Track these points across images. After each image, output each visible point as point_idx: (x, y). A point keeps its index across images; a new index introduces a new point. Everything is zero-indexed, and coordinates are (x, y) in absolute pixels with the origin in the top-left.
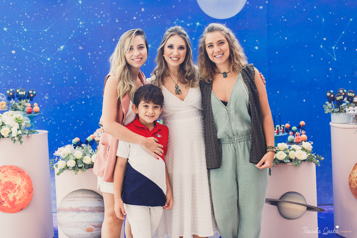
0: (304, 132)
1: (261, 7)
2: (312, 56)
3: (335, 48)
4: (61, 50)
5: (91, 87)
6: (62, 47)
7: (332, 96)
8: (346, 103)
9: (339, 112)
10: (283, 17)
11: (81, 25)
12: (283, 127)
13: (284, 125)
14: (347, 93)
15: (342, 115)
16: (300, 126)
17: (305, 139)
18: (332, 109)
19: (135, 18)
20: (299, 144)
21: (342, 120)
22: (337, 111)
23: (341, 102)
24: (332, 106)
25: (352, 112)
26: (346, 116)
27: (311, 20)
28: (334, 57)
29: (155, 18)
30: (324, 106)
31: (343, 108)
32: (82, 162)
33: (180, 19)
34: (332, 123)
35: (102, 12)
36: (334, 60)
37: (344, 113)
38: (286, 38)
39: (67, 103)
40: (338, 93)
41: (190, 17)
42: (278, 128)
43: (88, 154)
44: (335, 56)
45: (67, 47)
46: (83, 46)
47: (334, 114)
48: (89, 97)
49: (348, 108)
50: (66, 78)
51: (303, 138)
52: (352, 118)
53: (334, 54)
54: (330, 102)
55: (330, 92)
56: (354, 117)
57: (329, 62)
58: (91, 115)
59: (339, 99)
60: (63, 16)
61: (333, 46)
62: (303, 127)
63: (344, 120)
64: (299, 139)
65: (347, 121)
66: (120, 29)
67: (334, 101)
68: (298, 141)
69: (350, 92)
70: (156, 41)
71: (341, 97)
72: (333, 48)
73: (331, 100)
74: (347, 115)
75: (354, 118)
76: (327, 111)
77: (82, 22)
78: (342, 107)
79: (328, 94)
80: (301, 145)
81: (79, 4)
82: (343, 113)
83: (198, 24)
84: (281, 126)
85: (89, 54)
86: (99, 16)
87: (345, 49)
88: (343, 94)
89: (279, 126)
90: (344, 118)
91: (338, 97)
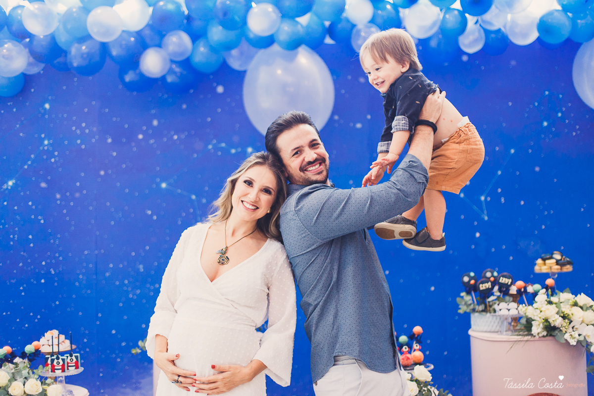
0: (418, 347)
1: (359, 126)
3: (486, 199)
4: (9, 188)
5: (57, 255)
6: (10, 183)
7: (472, 282)
8: (495, 295)
9: (485, 310)
11: (46, 146)
14: (499, 277)
15: (489, 318)
16: (414, 334)
17: (421, 359)
18: (472, 306)
20: (408, 368)
21: (489, 326)
22: (481, 309)
23: (489, 292)
24: (473, 300)
25: (504, 312)
26: (496, 319)
29: (175, 137)
30: (458, 299)
31: (491, 303)
32: (6, 393)
33: (220, 142)
34: (473, 331)
35: (84, 125)
36: (483, 219)
37: (492, 314)
39: (13, 281)
40: (483, 278)
41: (236, 139)
43: (22, 377)
44: (485, 211)
45: (19, 182)
46: (47, 182)
47: (476, 314)
48: (53, 272)
49: (498, 305)
50: (14, 237)
51: (416, 358)
52: (505, 324)
53: (484, 208)
54: (469, 293)
55: (469, 276)
56: (510, 320)
57: (476, 223)
58: (56, 304)
59: (484, 288)
60: (16, 128)
62: (419, 338)
63: (493, 326)
64: (407, 360)
65: (498, 327)
66: (115, 154)
67: (475, 291)
68: (406, 362)
69: (504, 276)
70: (175, 177)
71: (488, 285)
73: (471, 289)
74: (498, 318)
75: (510, 324)
76: (463, 309)
77: (49, 140)
78: (489, 302)
79: (466, 279)
80: (410, 371)
81: (45, 109)
82: (490, 313)
83: (250, 150)
85: (58, 196)
86: (78, 132)
87: (503, 202)
88: (492, 279)
90: (492, 323)
91: (482, 284)
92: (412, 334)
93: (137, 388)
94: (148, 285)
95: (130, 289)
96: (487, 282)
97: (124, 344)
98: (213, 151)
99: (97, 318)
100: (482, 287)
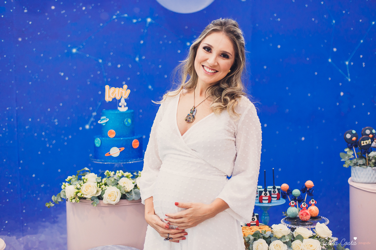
0: (314, 203)
2: (316, 73)
3: (350, 63)
7: (354, 138)
9: (365, 164)
10: (275, 15)
12: (278, 189)
13: (279, 187)
15: (369, 171)
16: (306, 188)
17: (316, 213)
18: (355, 160)
19: (53, 8)
20: (307, 224)
21: (368, 178)
22: (362, 164)
24: (354, 154)
27: (316, 22)
28: (348, 76)
29: (84, 8)
33: (122, 12)
34: (353, 181)
36: (348, 80)
38: (279, 47)
40: (363, 136)
41: (137, 10)
42: (270, 192)
44: (349, 74)
47: (357, 167)
51: (312, 212)
53: (348, 72)
54: (351, 149)
55: (351, 133)
57: (341, 84)
59: (365, 144)
61: (347, 60)
62: (310, 191)
63: (372, 178)
64: (306, 215)
66: (30, 23)
67: (356, 147)
68: (305, 218)
71: (369, 142)
72: (347, 63)
73: (353, 145)
76: (346, 163)
78: (369, 157)
79: (348, 136)
80: (310, 227)
82: (370, 166)
83: (149, 20)
84: (274, 188)
87: (364, 66)
88: (371, 136)
89: (272, 187)
90: (372, 175)
91: (364, 141)
92: (304, 187)
93: (55, 222)
94: (63, 137)
95: (47, 139)
96: (368, 140)
97: (42, 186)
98: (116, 20)
99: (19, 164)
100: (363, 143)
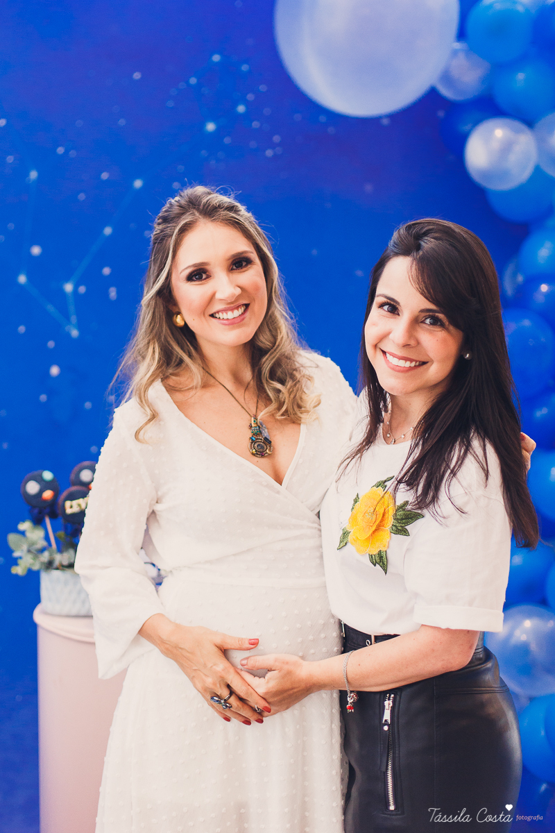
3: (75, 290)
7: (48, 494)
18: (46, 554)
22: (66, 563)
24: (47, 538)
28: (70, 323)
30: (12, 538)
34: (45, 613)
36: (68, 335)
40: (74, 484)
44: (73, 318)
47: (56, 574)
53: (72, 311)
54: (38, 522)
55: (39, 480)
57: (51, 344)
59: (76, 509)
61: (67, 280)
67: (53, 516)
73: (42, 512)
76: (23, 563)
79: (32, 488)
87: (112, 297)
91: (72, 500)
100: (71, 507)
